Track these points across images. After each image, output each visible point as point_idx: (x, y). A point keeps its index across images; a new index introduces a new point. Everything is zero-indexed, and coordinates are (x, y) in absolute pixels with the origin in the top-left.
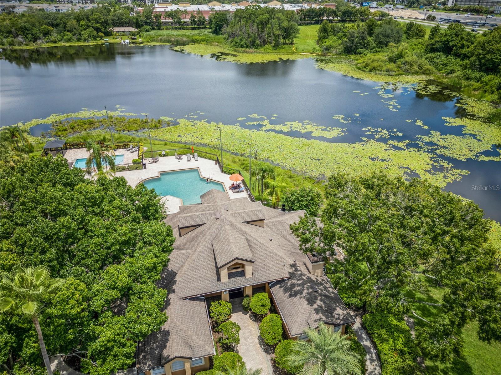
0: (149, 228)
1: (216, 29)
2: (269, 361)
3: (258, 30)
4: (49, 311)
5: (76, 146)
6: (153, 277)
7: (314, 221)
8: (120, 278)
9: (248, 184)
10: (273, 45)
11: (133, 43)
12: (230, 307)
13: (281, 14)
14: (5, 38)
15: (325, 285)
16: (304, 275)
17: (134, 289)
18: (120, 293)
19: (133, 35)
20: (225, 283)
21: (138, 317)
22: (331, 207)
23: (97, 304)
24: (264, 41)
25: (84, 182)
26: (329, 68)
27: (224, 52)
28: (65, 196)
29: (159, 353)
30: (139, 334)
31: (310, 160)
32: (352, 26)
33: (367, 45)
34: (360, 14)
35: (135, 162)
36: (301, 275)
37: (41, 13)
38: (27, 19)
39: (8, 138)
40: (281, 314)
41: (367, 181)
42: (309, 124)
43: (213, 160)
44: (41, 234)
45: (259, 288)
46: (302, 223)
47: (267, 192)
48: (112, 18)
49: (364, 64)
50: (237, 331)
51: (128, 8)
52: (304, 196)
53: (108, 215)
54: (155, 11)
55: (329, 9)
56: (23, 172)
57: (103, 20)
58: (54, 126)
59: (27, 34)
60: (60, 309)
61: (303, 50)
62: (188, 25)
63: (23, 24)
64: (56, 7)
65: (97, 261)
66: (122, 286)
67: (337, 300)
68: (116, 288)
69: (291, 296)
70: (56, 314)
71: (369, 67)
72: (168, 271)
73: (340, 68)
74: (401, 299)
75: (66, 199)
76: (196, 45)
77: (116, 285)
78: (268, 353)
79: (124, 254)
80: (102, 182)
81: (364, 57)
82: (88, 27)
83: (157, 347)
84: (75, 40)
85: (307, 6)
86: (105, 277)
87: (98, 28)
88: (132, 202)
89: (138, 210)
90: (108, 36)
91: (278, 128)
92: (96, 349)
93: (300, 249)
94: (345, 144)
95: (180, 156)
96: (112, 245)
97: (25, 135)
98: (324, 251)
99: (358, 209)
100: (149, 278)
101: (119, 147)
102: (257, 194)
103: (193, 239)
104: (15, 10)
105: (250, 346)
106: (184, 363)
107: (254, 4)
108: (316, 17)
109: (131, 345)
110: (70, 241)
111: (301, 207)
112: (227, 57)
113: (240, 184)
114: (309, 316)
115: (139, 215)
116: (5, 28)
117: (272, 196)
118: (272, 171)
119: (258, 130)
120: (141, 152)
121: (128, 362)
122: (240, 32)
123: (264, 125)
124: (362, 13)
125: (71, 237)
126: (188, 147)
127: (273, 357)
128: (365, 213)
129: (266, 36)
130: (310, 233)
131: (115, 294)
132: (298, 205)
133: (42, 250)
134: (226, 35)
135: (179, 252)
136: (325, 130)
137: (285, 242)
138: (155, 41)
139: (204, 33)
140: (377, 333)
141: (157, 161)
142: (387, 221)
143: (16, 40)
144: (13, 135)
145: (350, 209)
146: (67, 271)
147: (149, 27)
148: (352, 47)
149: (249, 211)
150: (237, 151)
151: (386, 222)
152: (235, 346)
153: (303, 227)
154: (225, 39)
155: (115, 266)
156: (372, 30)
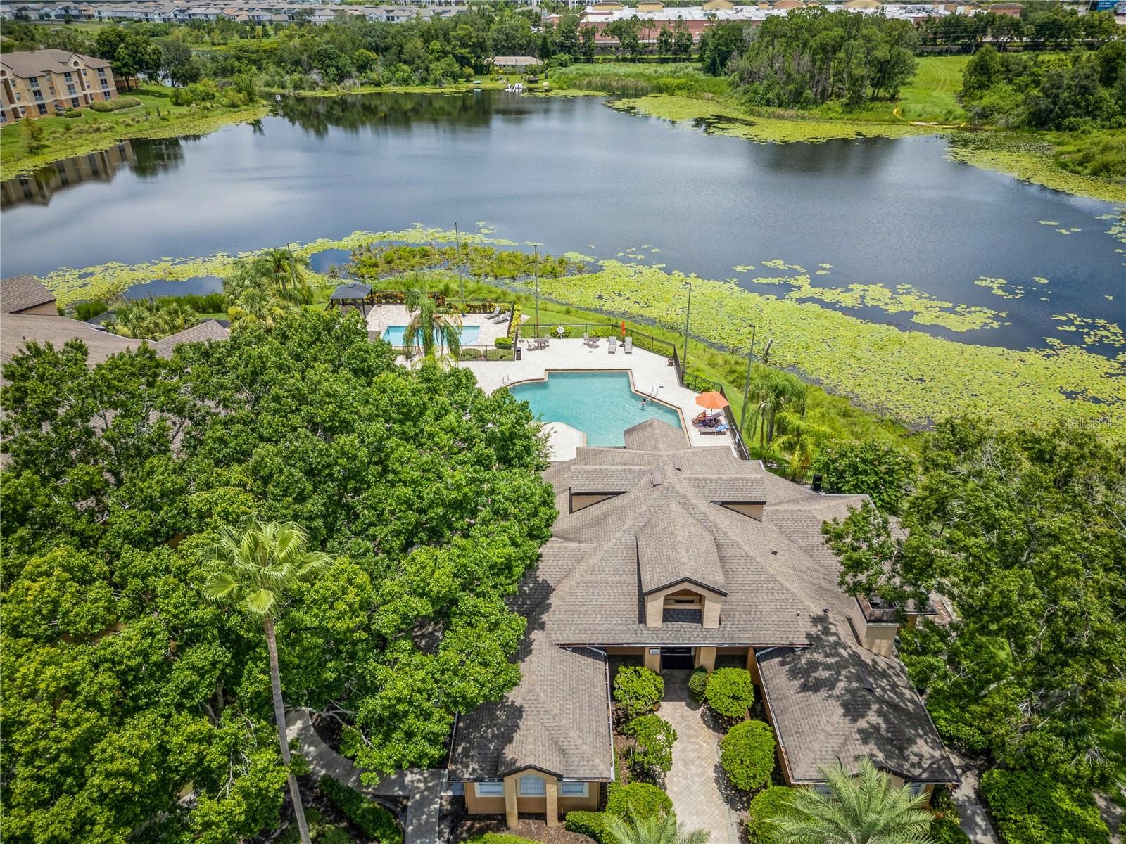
0: (507, 482)
1: (714, 62)
2: (735, 825)
3: (814, 66)
4: (295, 614)
5: (390, 299)
6: (502, 585)
7: (886, 522)
8: (436, 576)
9: (738, 419)
10: (845, 100)
11: (531, 90)
12: (661, 686)
13: (875, 28)
14: (288, 73)
15: (895, 679)
16: (845, 647)
17: (461, 604)
18: (433, 606)
19: (532, 74)
20: (655, 630)
21: (462, 663)
22: (931, 494)
23: (386, 621)
24: (824, 91)
25: (393, 371)
26: (982, 161)
27: (725, 114)
28: (353, 394)
29: (496, 749)
30: (460, 699)
31: (902, 380)
32: (1059, 60)
33: (1096, 109)
34: (1085, 30)
35: (500, 344)
36: (837, 644)
37: (359, 23)
38: (332, 37)
39: (268, 271)
40: (776, 724)
41: (1037, 440)
42: (908, 293)
43: (664, 355)
44: (302, 463)
45: (730, 657)
46: (854, 522)
47: (780, 441)
48: (495, 36)
49: (1079, 156)
50: (667, 740)
51: (528, 14)
52: (872, 463)
53: (430, 443)
54: (584, 21)
55: (1002, 17)
56: (285, 338)
57: (475, 40)
58: (355, 255)
59: (328, 66)
60: (316, 616)
61: (920, 116)
62: (651, 52)
63: (324, 46)
64: (388, 12)
65: (397, 534)
66: (439, 592)
67: (920, 720)
68: (425, 594)
69: (805, 688)
70: (308, 623)
71: (1093, 163)
72: (536, 581)
73: (1013, 163)
74: (1089, 747)
75: (354, 399)
76: (665, 97)
77: (427, 589)
78: (734, 808)
79: (451, 528)
80: (428, 376)
81: (1081, 139)
82: (445, 53)
83: (494, 736)
84: (417, 82)
85: (945, 9)
86: (408, 568)
87: (464, 58)
88: (481, 424)
89: (490, 441)
90: (482, 74)
91: (829, 295)
92: (374, 710)
93: (841, 584)
94: (998, 350)
95: (595, 339)
96: (430, 507)
97: (301, 268)
98: (902, 597)
99: (1003, 508)
100: (495, 587)
101: (472, 309)
102: (756, 444)
103: (597, 522)
104: (313, 19)
105: (694, 782)
106: (545, 782)
107: (812, 5)
108: (963, 38)
109: (442, 719)
110: (352, 484)
111: (859, 487)
112: (731, 125)
113: (719, 415)
114: (844, 744)
115: (491, 451)
116: (290, 54)
117: (793, 454)
118: (800, 395)
119: (781, 297)
120: (514, 323)
121: (432, 752)
122: (769, 70)
123: (795, 287)
124: (1091, 28)
125: (355, 479)
126: (614, 321)
127: (745, 819)
128: (1019, 519)
129: (831, 80)
130: (870, 548)
131: (422, 606)
132: (852, 480)
133: (300, 494)
134: (735, 77)
135: (565, 544)
136: (951, 311)
137: (808, 563)
138: (575, 86)
139: (686, 71)
140: (1016, 821)
141: (545, 347)
142: (1077, 546)
143: (307, 77)
144: (279, 266)
145: (983, 505)
146: (340, 543)
147: (566, 57)
148: (1051, 111)
149: (731, 479)
150: (723, 342)
151: (1074, 551)
152: (660, 774)
153: (855, 532)
154: (730, 84)
155: (431, 549)
156: (1114, 70)
